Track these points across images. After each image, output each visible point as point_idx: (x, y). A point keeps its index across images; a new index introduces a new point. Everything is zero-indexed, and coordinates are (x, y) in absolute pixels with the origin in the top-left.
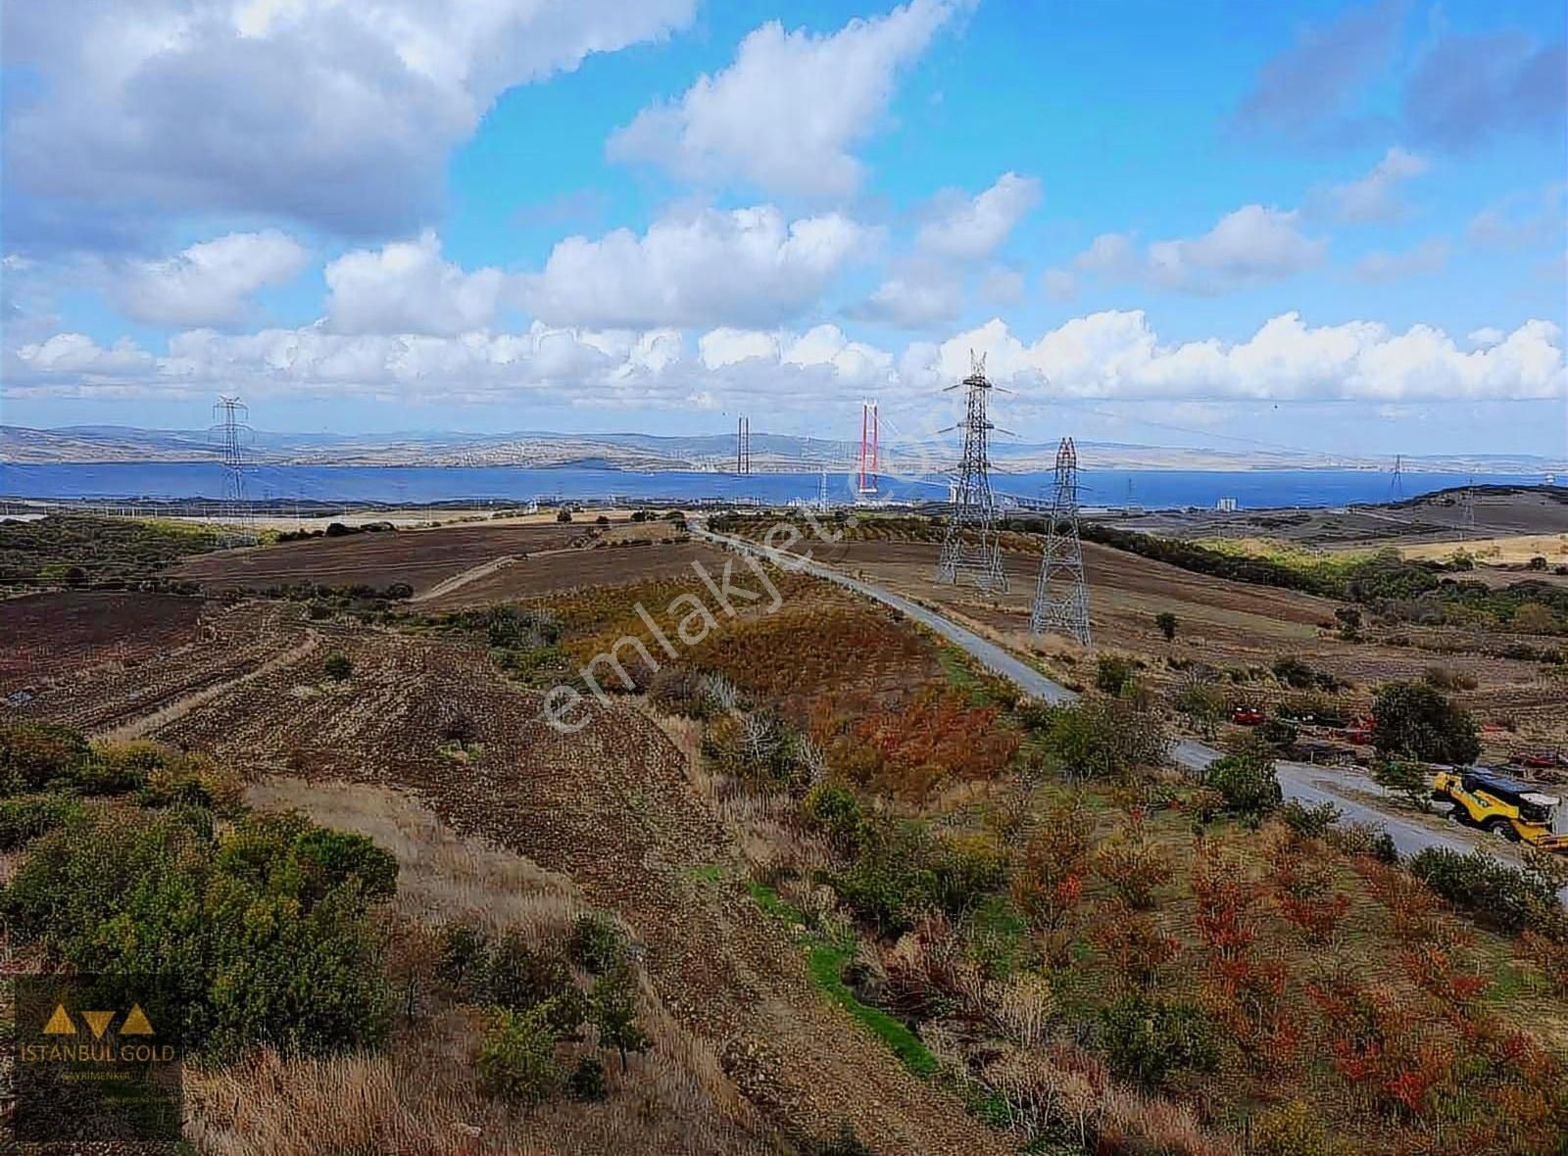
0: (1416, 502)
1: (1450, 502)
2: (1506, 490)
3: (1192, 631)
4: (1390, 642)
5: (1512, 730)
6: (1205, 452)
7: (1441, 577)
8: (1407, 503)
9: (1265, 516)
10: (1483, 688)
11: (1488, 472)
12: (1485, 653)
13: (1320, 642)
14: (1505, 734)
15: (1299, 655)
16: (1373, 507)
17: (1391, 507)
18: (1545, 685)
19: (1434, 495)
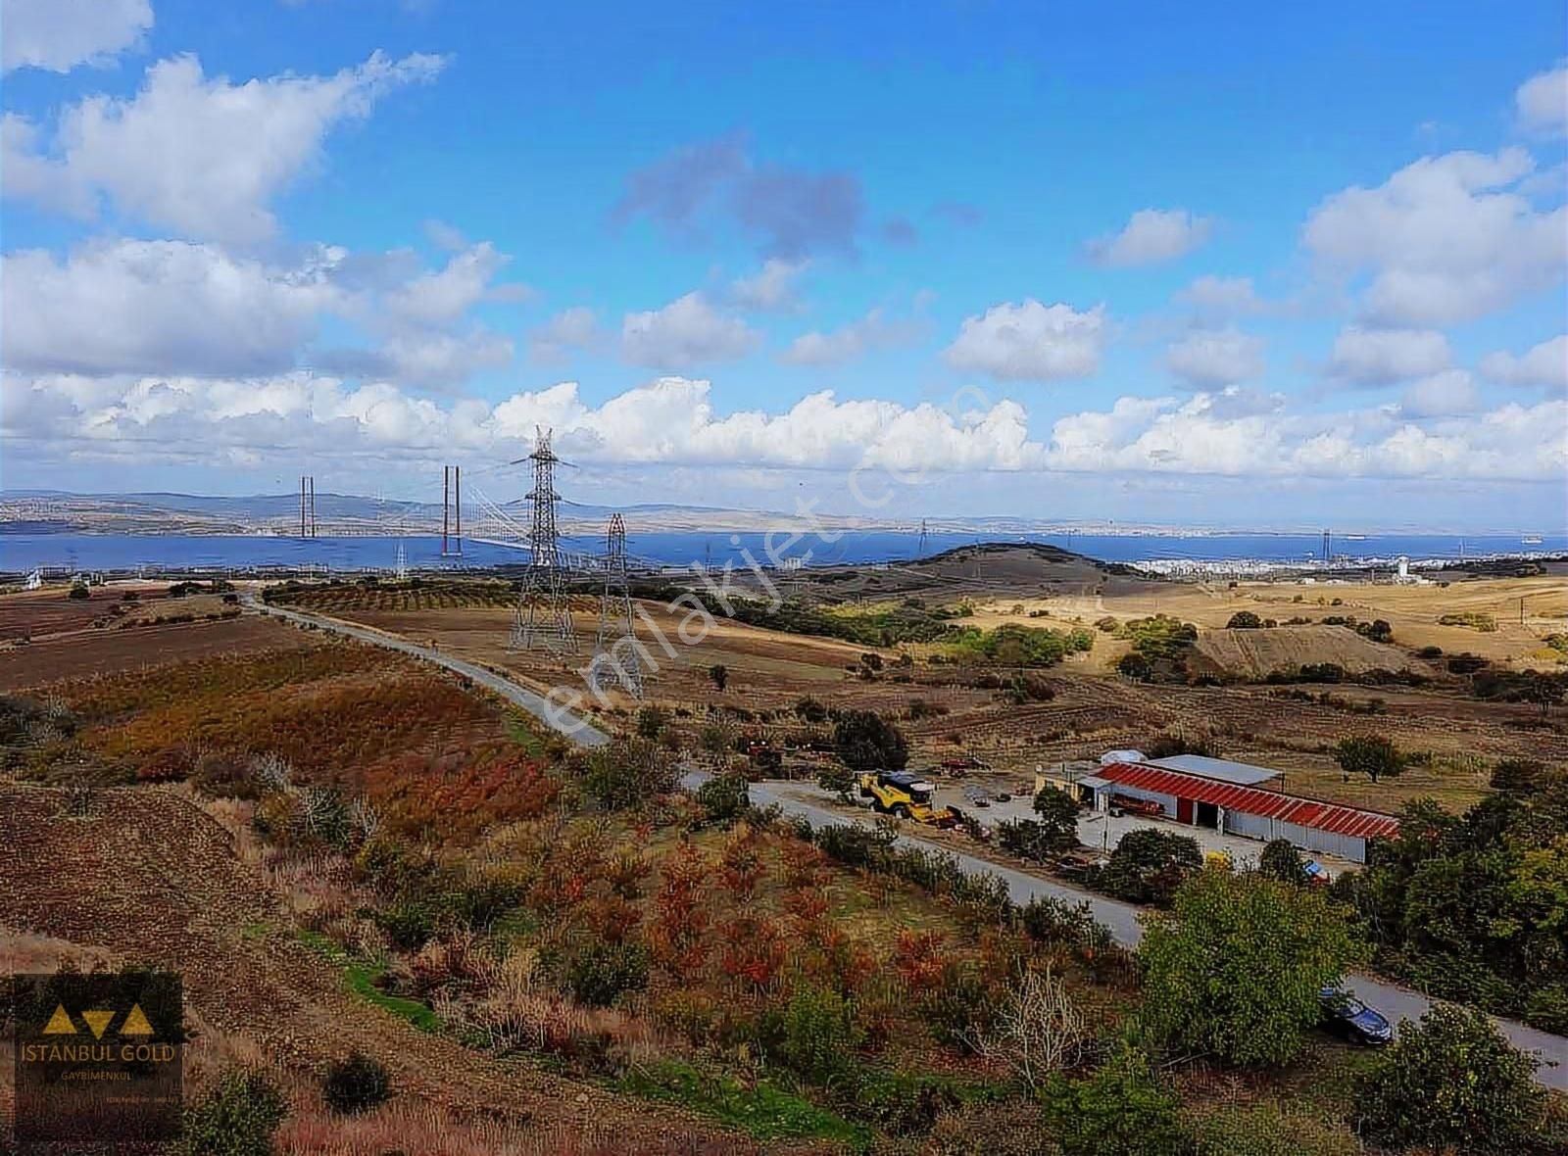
0: (939, 559)
1: (963, 559)
2: (1005, 547)
3: (742, 680)
4: (897, 680)
5: (958, 743)
6: (775, 515)
7: (948, 623)
8: (932, 559)
9: (822, 572)
10: (953, 713)
11: (992, 531)
12: (962, 685)
13: (845, 682)
14: (953, 747)
15: (816, 697)
16: (904, 564)
17: (921, 563)
18: (996, 707)
19: (951, 552)
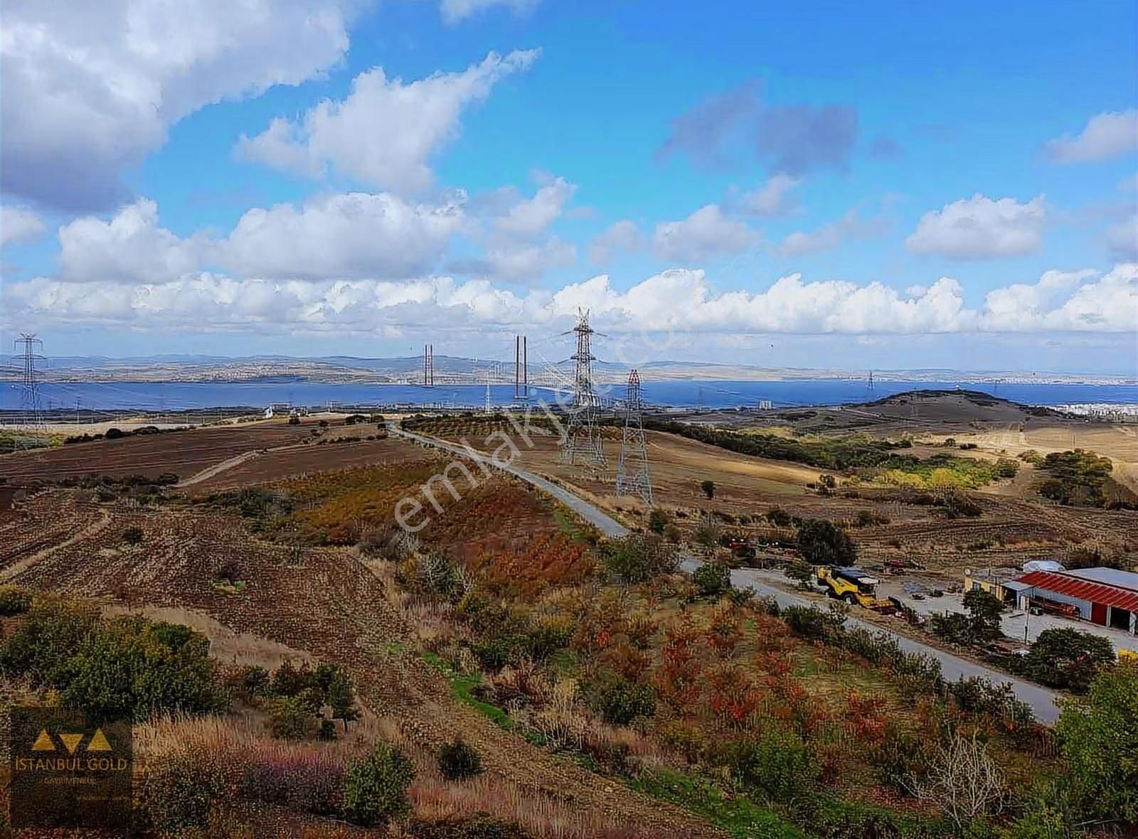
0: (883, 402)
1: (903, 402)
2: (938, 393)
3: (726, 492)
4: (847, 496)
5: (898, 547)
6: (752, 368)
7: (890, 453)
8: (877, 402)
9: (788, 412)
10: (893, 523)
11: (928, 380)
12: (902, 501)
13: (805, 497)
14: (893, 550)
15: (782, 507)
16: (855, 406)
17: (868, 405)
18: (929, 520)
19: (893, 397)
